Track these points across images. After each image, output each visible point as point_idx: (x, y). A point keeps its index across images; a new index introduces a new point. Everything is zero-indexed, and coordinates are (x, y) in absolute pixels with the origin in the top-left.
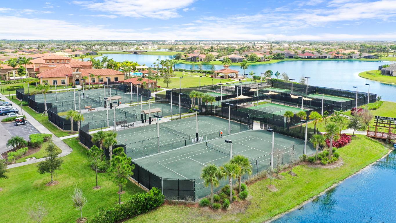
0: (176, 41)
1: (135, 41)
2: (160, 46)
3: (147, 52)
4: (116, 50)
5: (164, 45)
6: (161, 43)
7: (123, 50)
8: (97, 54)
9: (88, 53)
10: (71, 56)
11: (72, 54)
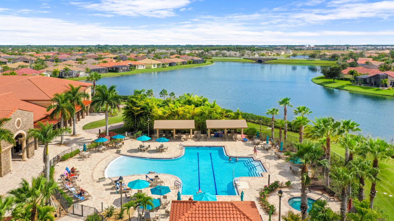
0: (315, 46)
1: (268, 46)
2: (295, 52)
3: (276, 59)
4: (235, 57)
5: (301, 50)
6: (297, 48)
7: (244, 57)
8: (205, 62)
9: (191, 60)
10: (163, 64)
11: (164, 63)
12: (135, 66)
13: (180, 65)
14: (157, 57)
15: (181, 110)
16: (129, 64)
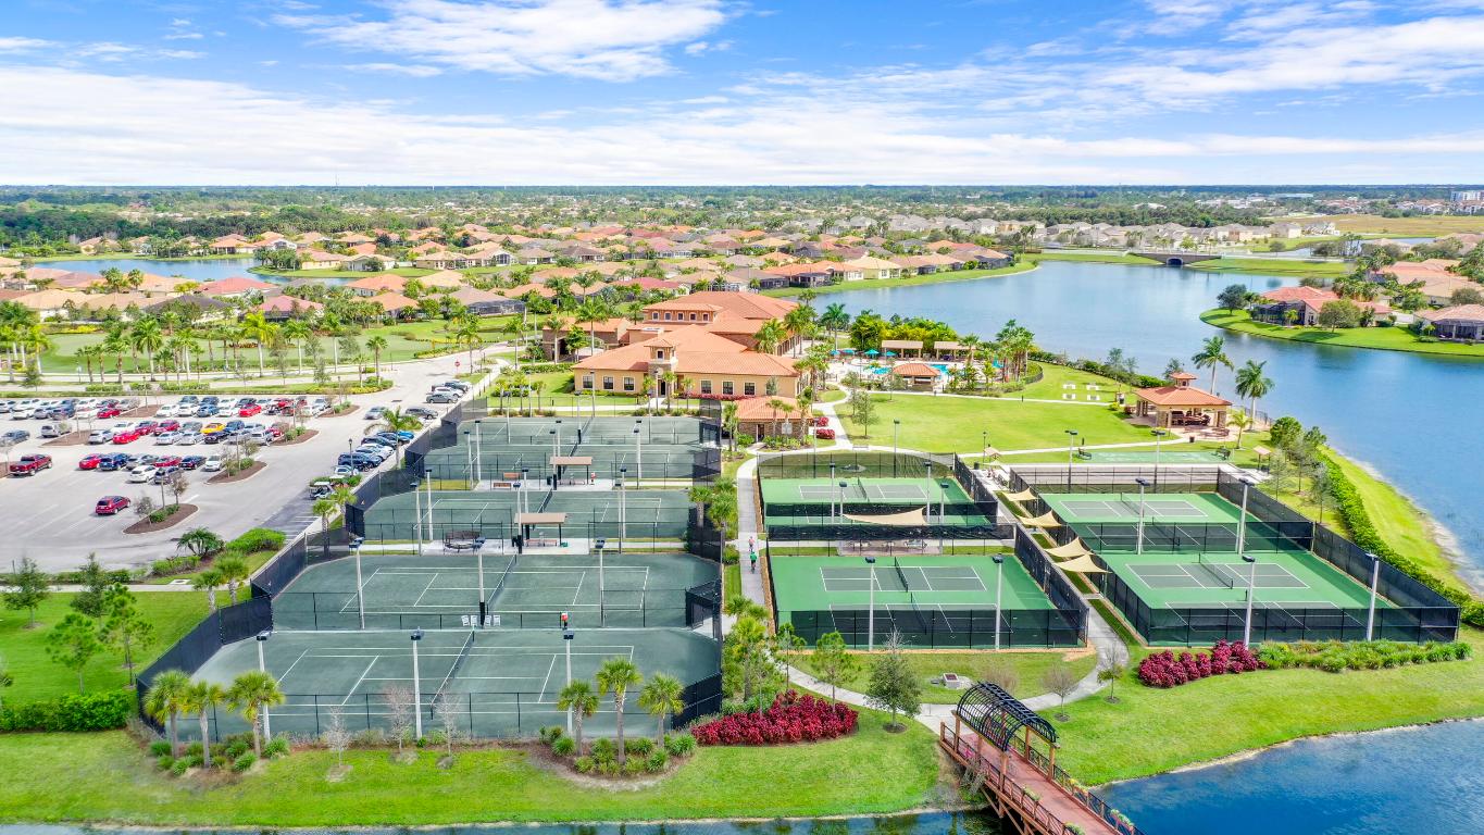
3: (1219, 258)
7: (1131, 249)
8: (1012, 265)
9: (975, 260)
10: (905, 270)
11: (906, 267)
12: (842, 274)
13: (947, 271)
14: (892, 249)
15: (910, 332)
16: (830, 270)
